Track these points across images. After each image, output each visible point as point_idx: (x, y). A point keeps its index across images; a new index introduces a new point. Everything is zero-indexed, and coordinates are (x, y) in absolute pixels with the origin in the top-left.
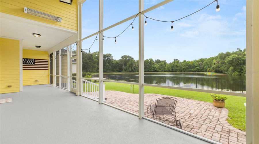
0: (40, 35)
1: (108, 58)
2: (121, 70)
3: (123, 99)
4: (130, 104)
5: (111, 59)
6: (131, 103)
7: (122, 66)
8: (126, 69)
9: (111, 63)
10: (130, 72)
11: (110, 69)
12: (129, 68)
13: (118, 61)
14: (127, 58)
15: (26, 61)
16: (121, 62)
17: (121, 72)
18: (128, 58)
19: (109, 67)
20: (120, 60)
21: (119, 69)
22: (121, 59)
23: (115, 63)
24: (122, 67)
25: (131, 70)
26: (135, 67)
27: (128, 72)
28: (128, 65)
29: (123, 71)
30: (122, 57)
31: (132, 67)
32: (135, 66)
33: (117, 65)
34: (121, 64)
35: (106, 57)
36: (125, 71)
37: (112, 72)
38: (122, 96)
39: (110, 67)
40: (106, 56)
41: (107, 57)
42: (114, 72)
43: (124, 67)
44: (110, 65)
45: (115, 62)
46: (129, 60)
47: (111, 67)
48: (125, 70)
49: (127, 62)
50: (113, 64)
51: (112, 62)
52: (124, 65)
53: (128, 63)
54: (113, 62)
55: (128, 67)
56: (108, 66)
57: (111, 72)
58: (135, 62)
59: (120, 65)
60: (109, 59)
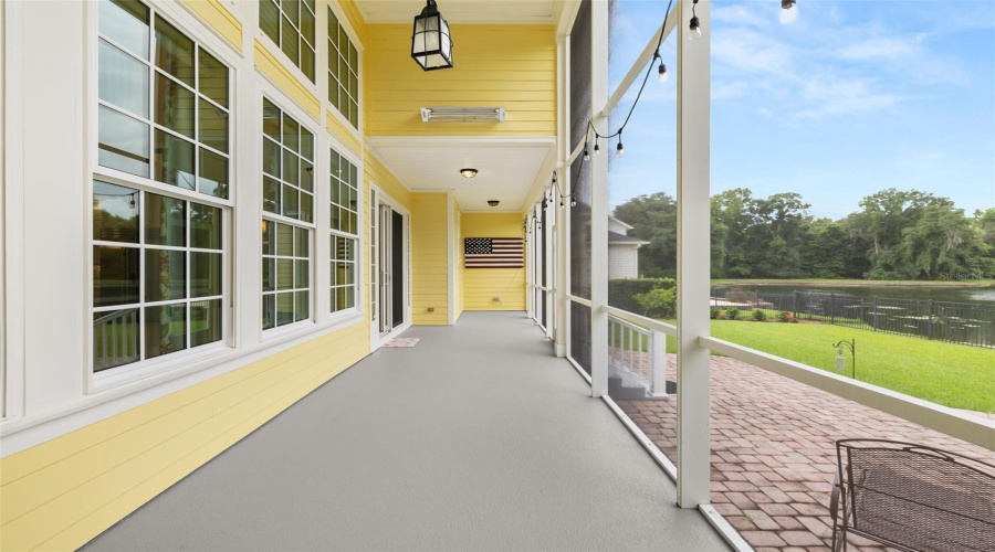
0: (476, 171)
1: (781, 215)
2: (858, 267)
3: (763, 406)
4: (780, 438)
5: (799, 217)
6: (791, 435)
7: (869, 244)
8: (890, 261)
9: (800, 235)
10: (923, 276)
11: (792, 265)
12: (915, 255)
13: (838, 222)
14: (901, 202)
15: (472, 246)
16: (857, 226)
17: (862, 278)
18: (907, 205)
19: (784, 254)
20: (851, 216)
21: (847, 262)
22: (862, 210)
23: (824, 234)
24: (864, 250)
25: (927, 268)
26: (966, 253)
27: (909, 278)
28: (907, 243)
29: (873, 273)
30: (870, 203)
31: (936, 253)
32: (964, 245)
33: (837, 242)
34: (860, 239)
35: (771, 211)
36: (887, 274)
37: (802, 278)
38: (766, 394)
39: (795, 254)
40: (768, 204)
41: (776, 211)
42: (819, 277)
43: (878, 252)
44: (792, 246)
45: (823, 230)
46: (914, 215)
47: (797, 255)
48: (887, 267)
49: (903, 224)
50: (810, 237)
51: (806, 229)
52: (880, 243)
53: (906, 230)
54: (810, 232)
55: (909, 253)
56: (784, 249)
57: (796, 277)
58: (967, 222)
59: (849, 241)
60: (790, 216)
